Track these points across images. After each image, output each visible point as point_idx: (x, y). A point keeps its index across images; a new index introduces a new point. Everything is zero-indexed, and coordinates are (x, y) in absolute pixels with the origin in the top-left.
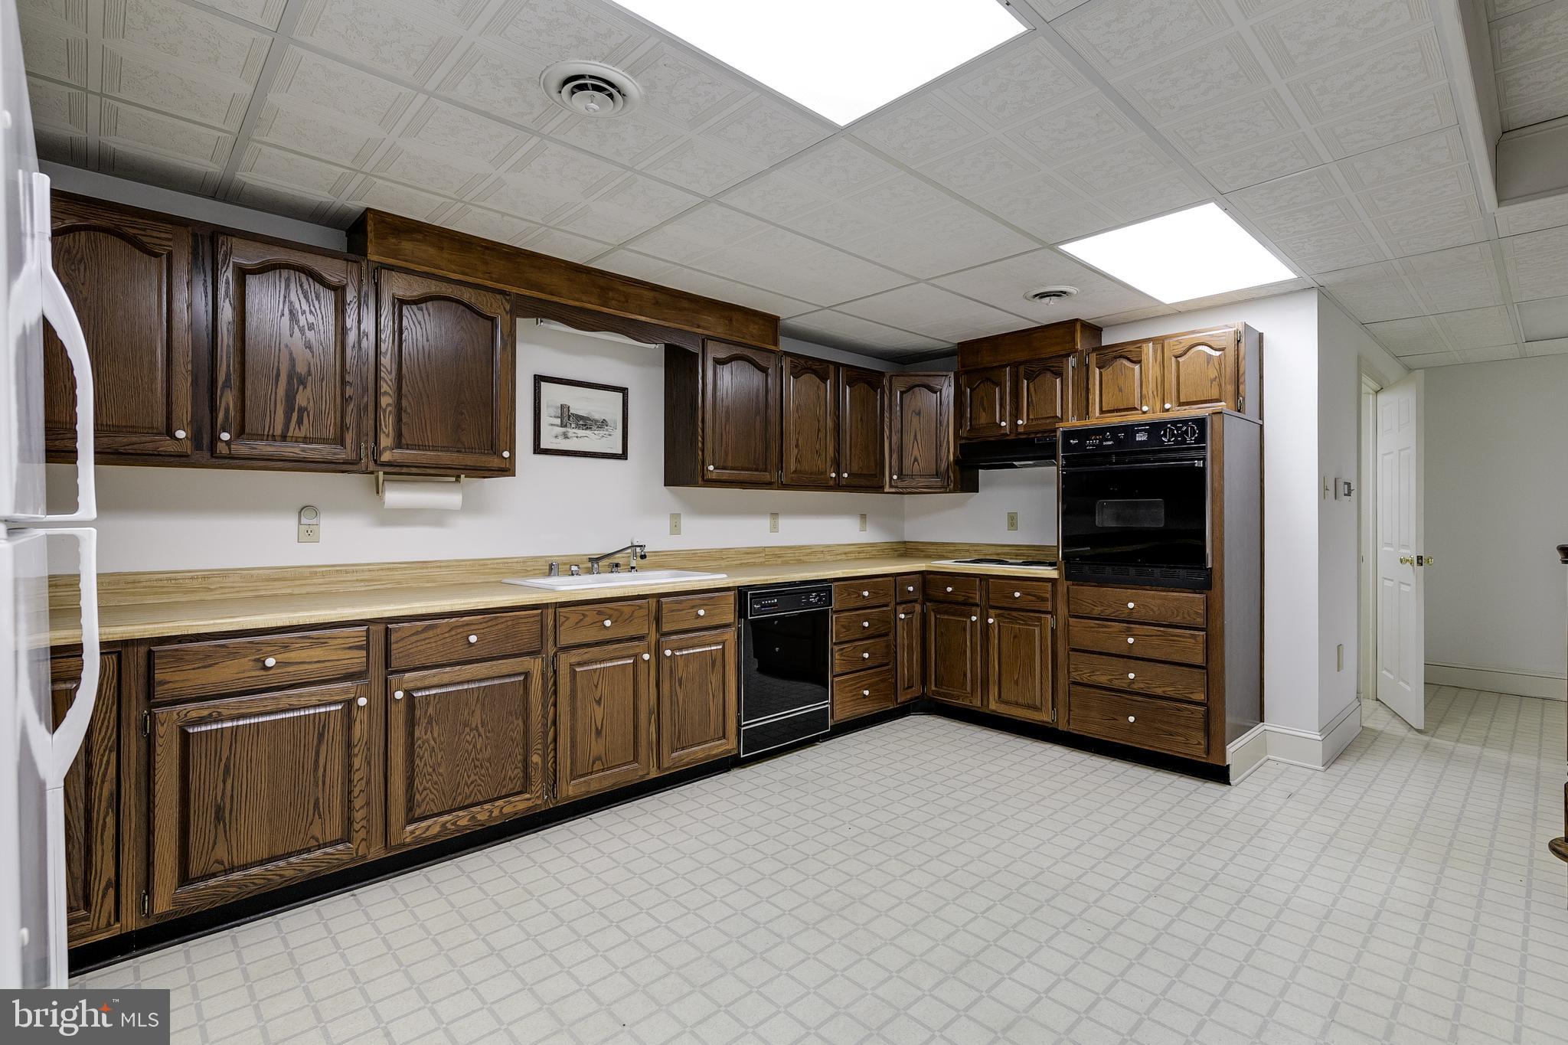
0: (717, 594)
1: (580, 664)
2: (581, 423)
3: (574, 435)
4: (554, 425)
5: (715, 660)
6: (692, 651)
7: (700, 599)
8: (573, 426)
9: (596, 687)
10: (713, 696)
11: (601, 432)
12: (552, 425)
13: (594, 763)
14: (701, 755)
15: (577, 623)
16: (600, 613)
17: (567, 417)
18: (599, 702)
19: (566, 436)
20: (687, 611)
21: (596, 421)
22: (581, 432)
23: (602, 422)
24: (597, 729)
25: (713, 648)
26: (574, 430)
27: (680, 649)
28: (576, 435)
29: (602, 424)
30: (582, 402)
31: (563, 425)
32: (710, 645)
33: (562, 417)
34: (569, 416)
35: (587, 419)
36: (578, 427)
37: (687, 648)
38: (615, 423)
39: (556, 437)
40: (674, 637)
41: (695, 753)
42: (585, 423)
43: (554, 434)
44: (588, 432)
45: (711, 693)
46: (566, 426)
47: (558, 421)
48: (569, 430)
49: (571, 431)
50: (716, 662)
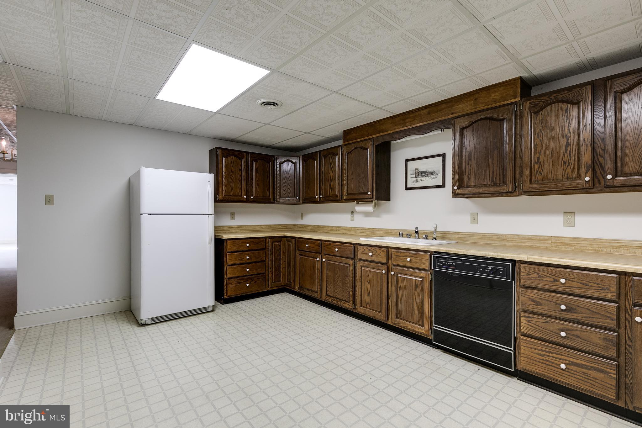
0: (419, 253)
1: (365, 267)
2: (423, 174)
3: (420, 180)
4: (413, 178)
5: (418, 285)
6: (406, 277)
7: (410, 253)
8: (420, 176)
9: (368, 277)
10: (416, 302)
11: (432, 177)
12: (411, 178)
13: (367, 305)
14: (409, 327)
15: (363, 252)
16: (369, 250)
17: (419, 174)
18: (369, 283)
19: (417, 181)
20: (403, 257)
21: (429, 172)
22: (423, 178)
23: (433, 172)
24: (368, 292)
25: (417, 279)
26: (420, 178)
27: (401, 274)
28: (421, 180)
29: (433, 173)
30: (422, 166)
31: (416, 177)
32: (416, 277)
33: (415, 174)
34: (418, 173)
35: (426, 172)
36: (422, 176)
37: (404, 274)
38: (439, 171)
39: (413, 182)
40: (398, 268)
41: (407, 324)
42: (425, 174)
43: (412, 181)
44: (426, 178)
45: (415, 300)
46: (417, 177)
47: (414, 176)
48: (418, 178)
49: (419, 179)
50: (419, 286)
